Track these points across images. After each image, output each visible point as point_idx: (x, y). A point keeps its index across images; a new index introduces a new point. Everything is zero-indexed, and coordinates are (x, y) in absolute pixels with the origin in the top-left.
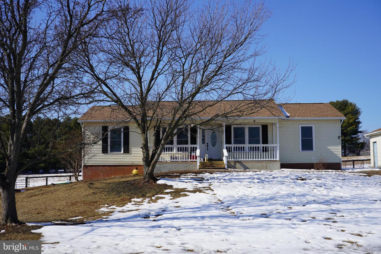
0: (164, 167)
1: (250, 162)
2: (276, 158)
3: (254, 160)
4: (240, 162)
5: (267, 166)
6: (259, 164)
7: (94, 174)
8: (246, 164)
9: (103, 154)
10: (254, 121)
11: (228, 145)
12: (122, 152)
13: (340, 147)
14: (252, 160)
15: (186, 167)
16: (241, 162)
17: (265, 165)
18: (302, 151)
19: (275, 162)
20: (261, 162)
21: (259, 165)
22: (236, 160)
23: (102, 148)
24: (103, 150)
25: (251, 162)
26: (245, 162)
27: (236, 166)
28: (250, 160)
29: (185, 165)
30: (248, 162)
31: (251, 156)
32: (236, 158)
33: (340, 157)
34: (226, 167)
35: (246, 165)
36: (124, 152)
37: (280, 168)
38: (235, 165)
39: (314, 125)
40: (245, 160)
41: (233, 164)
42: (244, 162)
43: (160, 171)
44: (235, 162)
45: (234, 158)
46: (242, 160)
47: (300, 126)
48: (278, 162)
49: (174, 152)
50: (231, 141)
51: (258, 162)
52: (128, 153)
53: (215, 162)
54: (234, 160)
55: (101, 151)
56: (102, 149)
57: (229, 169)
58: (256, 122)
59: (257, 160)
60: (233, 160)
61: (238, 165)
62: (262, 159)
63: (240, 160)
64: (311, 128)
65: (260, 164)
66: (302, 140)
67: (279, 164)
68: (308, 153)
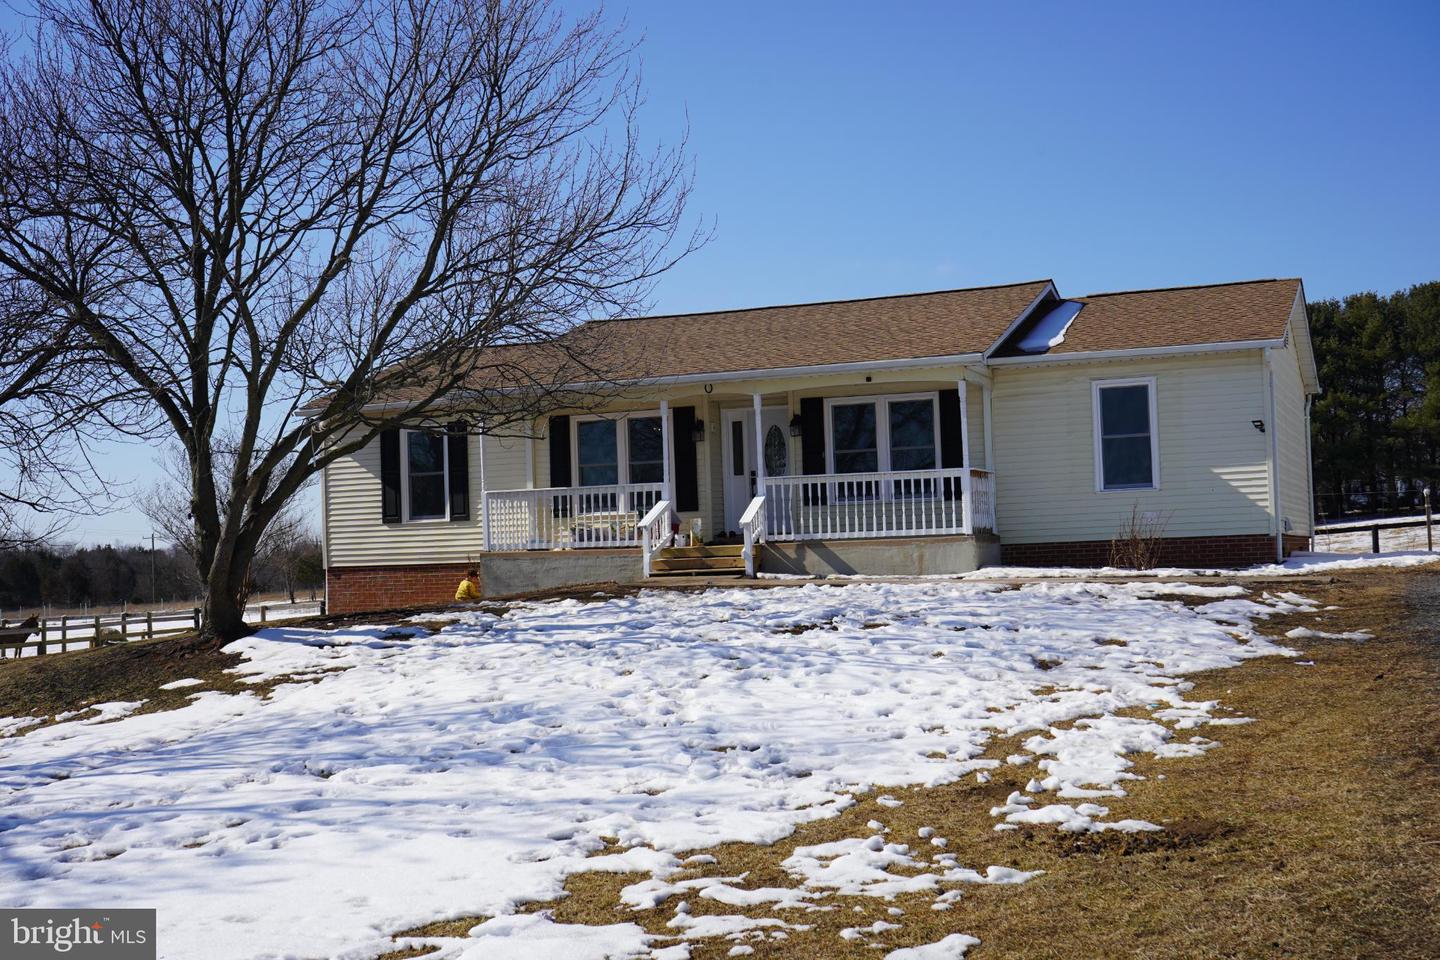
0: (548, 571)
1: (856, 544)
2: (959, 524)
3: (874, 534)
4: (816, 545)
5: (921, 557)
6: (893, 553)
7: (362, 598)
8: (843, 554)
9: (385, 528)
10: (869, 379)
11: (774, 481)
12: (447, 518)
13: (1265, 468)
14: (864, 534)
15: (623, 568)
16: (824, 546)
17: (916, 555)
18: (1108, 492)
19: (952, 540)
20: (898, 544)
21: (892, 557)
22: (807, 537)
23: (380, 504)
24: (385, 514)
25: (862, 544)
26: (837, 545)
27: (805, 563)
28: (856, 534)
29: (619, 562)
30: (848, 545)
31: (860, 519)
32: (807, 531)
33: (1268, 510)
34: (749, 568)
35: (842, 557)
36: (453, 519)
37: (974, 564)
38: (801, 557)
39: (1154, 379)
40: (837, 535)
41: (792, 553)
42: (833, 545)
43: (536, 585)
44: (802, 545)
45: (798, 532)
46: (829, 535)
47: (1096, 387)
48: (965, 539)
49: (622, 511)
50: (824, 460)
51: (887, 544)
52: (467, 518)
53: (719, 550)
54: (799, 537)
55: (381, 516)
56: (380, 510)
57: (759, 575)
58: (873, 382)
59: (884, 533)
60: (792, 537)
61: (811, 558)
62: (904, 532)
63: (819, 536)
64: (1142, 391)
65: (895, 550)
66: (1107, 445)
67: (970, 549)
68: (1127, 497)
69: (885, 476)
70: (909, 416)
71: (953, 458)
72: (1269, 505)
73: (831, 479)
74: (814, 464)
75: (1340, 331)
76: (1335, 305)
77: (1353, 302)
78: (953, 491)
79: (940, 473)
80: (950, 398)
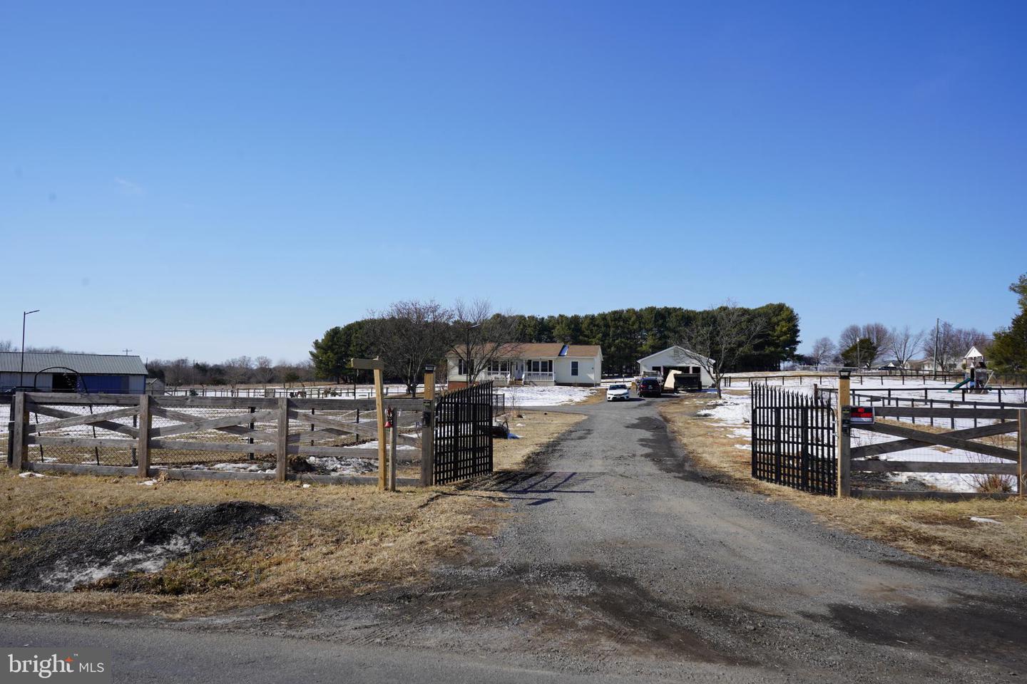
2: (552, 380)
3: (540, 380)
4: (532, 382)
5: (546, 384)
9: (458, 375)
14: (538, 380)
18: (572, 376)
19: (551, 382)
21: (542, 384)
22: (531, 380)
23: (458, 371)
25: (538, 382)
26: (535, 382)
27: (530, 384)
31: (537, 378)
35: (536, 384)
37: (554, 386)
39: (579, 361)
44: (530, 382)
46: (534, 380)
47: (571, 361)
50: (532, 370)
51: (541, 382)
55: (458, 373)
62: (544, 381)
66: (572, 370)
67: (553, 383)
68: (575, 377)
69: (540, 372)
70: (544, 363)
71: (551, 370)
72: (593, 379)
73: (532, 372)
74: (529, 370)
75: (624, 320)
76: (623, 311)
77: (628, 311)
78: (551, 375)
79: (548, 373)
80: (551, 362)
